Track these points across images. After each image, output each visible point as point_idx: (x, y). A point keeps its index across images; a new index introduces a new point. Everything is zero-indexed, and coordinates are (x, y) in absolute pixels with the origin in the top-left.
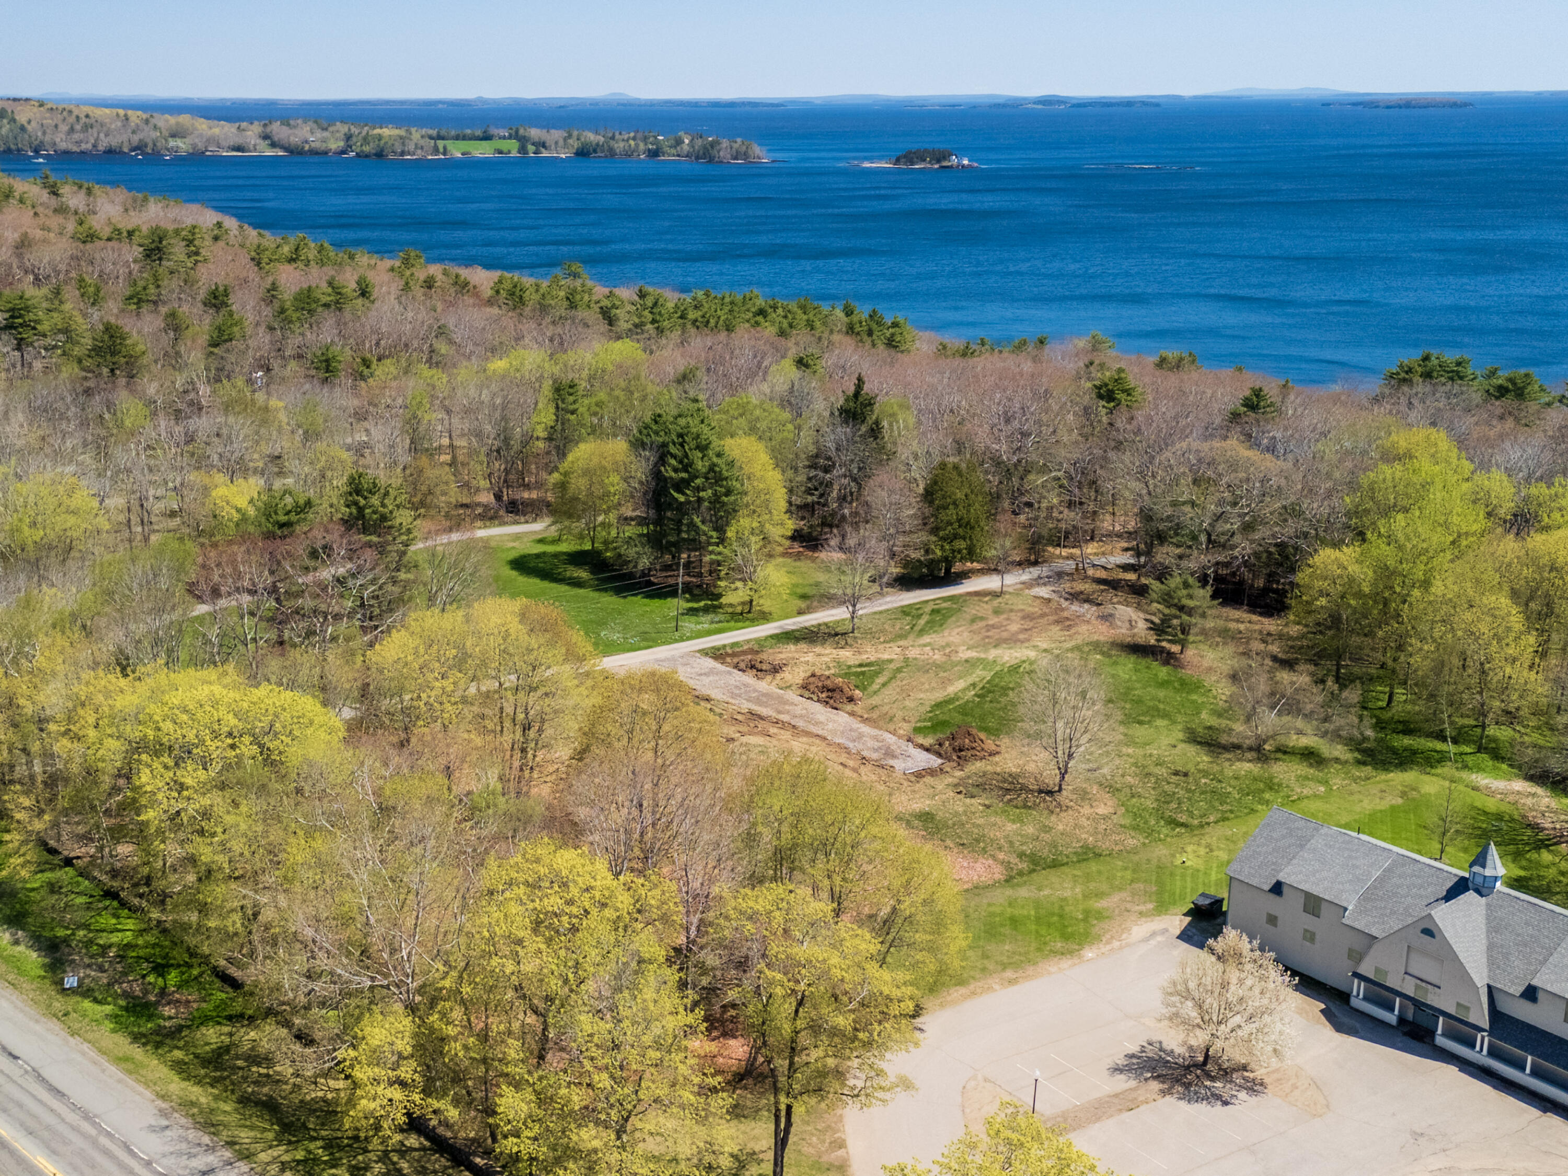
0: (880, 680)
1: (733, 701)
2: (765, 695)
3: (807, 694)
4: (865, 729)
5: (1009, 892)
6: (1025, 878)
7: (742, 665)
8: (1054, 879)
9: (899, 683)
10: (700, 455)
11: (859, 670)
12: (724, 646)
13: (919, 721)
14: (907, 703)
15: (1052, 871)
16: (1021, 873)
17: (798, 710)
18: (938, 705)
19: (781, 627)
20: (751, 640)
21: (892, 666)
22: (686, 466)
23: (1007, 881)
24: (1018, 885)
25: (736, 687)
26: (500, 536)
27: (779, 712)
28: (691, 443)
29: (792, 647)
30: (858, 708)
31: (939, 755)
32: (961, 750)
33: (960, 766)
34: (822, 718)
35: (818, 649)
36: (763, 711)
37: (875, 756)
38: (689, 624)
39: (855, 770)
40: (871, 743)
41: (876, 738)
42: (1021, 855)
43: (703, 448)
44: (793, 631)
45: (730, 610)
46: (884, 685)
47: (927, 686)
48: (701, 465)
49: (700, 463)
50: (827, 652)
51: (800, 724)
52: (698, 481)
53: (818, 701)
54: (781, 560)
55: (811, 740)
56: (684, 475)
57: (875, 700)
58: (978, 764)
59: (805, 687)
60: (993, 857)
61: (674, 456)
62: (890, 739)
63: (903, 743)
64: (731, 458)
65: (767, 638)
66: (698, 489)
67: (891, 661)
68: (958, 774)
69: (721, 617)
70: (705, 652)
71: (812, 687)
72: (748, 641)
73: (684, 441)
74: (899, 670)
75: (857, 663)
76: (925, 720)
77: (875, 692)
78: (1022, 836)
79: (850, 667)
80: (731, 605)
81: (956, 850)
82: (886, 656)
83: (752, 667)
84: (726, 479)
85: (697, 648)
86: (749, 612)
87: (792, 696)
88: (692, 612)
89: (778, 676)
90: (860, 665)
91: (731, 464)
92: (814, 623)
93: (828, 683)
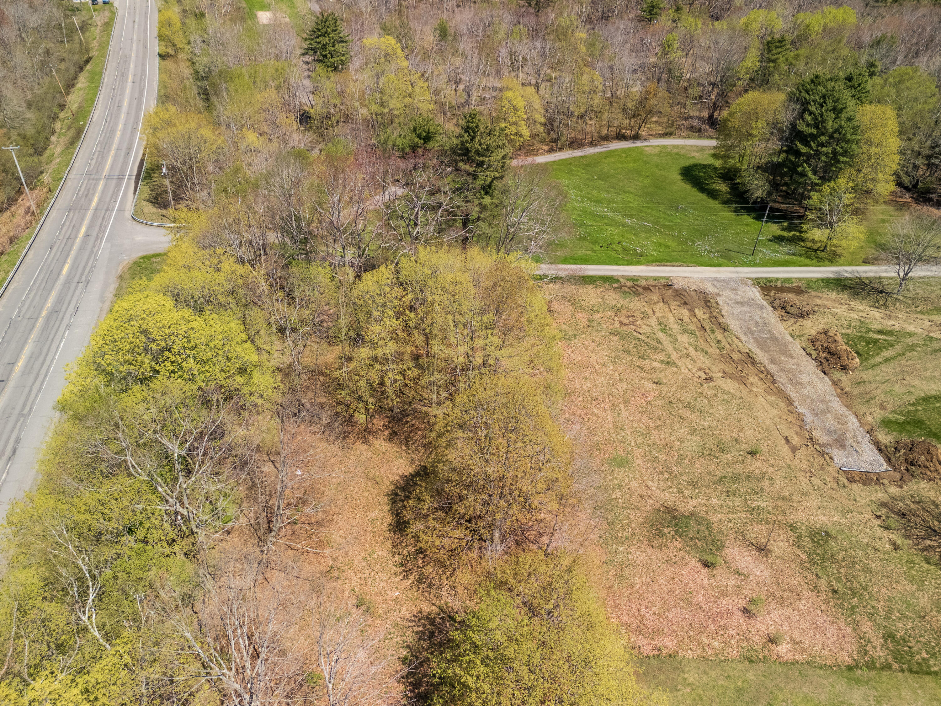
0: (886, 354)
1: (743, 338)
2: (775, 339)
3: (810, 350)
4: (837, 405)
5: (841, 686)
6: (872, 674)
7: (777, 303)
8: (906, 693)
9: (903, 362)
10: (833, 116)
11: (876, 336)
12: (777, 279)
13: (894, 412)
14: (896, 387)
15: (911, 679)
16: (871, 665)
17: (790, 364)
18: (926, 399)
19: (837, 272)
20: (803, 279)
21: (909, 341)
22: (818, 123)
23: (850, 668)
24: (858, 681)
25: (757, 324)
26: (692, 146)
27: (773, 361)
28: (830, 104)
29: (834, 295)
30: (845, 379)
31: (889, 460)
32: (912, 464)
33: (900, 484)
34: (804, 379)
35: (855, 304)
36: (761, 356)
37: (823, 439)
38: (767, 252)
39: (794, 449)
40: (831, 423)
41: (839, 419)
42: (889, 636)
43: (837, 111)
44: (846, 279)
45: (809, 244)
46: (887, 360)
47: (928, 373)
48: (830, 125)
49: (831, 123)
50: (861, 308)
51: (782, 379)
52: (823, 138)
53: (815, 359)
54: (884, 207)
55: (779, 401)
56: (815, 131)
57: (867, 375)
58: (923, 485)
59: (813, 341)
60: (856, 625)
61: (810, 113)
62: (853, 422)
63: (861, 432)
64: (858, 124)
65: (818, 280)
66: (822, 145)
67: (911, 335)
68: (894, 490)
69: (799, 249)
70: (757, 282)
71: (818, 343)
72: (800, 280)
73: (825, 102)
74: (912, 348)
75: (879, 327)
76: (901, 413)
77: (873, 366)
78: (908, 604)
79: (869, 330)
80: (813, 241)
81: (823, 596)
82: (911, 328)
83: (783, 308)
84: (848, 142)
85: (754, 276)
86: (823, 251)
87: (796, 348)
88: (779, 239)
89: (801, 322)
90: (880, 332)
91: (855, 129)
92: (871, 275)
93: (832, 346)
